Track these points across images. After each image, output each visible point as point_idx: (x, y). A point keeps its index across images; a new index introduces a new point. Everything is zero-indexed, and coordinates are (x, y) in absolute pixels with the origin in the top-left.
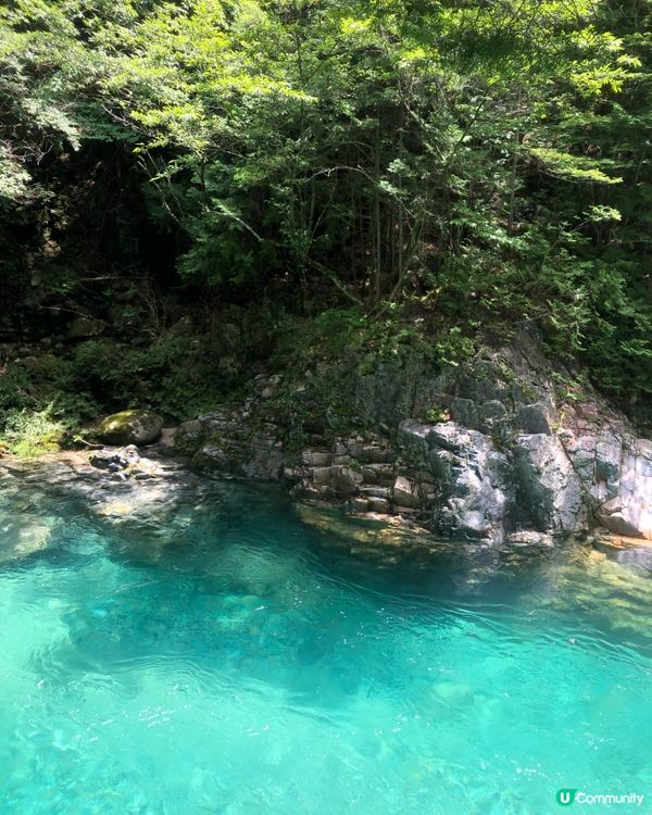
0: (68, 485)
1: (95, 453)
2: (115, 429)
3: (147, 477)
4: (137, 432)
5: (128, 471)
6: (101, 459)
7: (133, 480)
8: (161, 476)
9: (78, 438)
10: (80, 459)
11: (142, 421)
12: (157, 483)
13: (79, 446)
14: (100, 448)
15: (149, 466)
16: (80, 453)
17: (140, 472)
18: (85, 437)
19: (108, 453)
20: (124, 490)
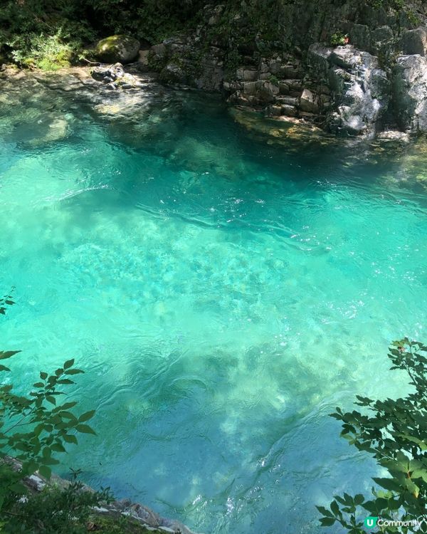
0: (77, 93)
1: (94, 69)
2: (106, 50)
3: (129, 87)
4: (122, 53)
5: (117, 82)
6: (98, 73)
7: (120, 90)
8: (139, 87)
9: (82, 57)
10: (84, 72)
11: (125, 44)
12: (137, 92)
13: (83, 64)
14: (98, 65)
15: (132, 79)
16: (84, 68)
17: (125, 83)
18: (87, 57)
19: (103, 69)
20: (114, 97)
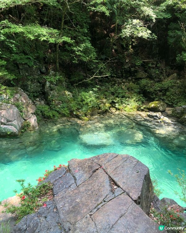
0: (143, 122)
1: (148, 113)
2: (154, 107)
3: (167, 123)
4: (160, 108)
5: (161, 120)
6: (151, 115)
7: (162, 123)
8: (171, 123)
9: (142, 108)
10: (144, 114)
11: (161, 105)
12: (170, 125)
13: (142, 110)
15: (167, 119)
16: (142, 112)
17: (165, 121)
18: (144, 108)
19: (154, 114)
20: (161, 126)
